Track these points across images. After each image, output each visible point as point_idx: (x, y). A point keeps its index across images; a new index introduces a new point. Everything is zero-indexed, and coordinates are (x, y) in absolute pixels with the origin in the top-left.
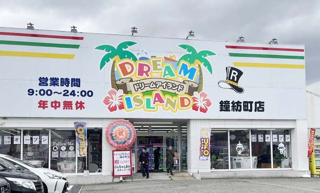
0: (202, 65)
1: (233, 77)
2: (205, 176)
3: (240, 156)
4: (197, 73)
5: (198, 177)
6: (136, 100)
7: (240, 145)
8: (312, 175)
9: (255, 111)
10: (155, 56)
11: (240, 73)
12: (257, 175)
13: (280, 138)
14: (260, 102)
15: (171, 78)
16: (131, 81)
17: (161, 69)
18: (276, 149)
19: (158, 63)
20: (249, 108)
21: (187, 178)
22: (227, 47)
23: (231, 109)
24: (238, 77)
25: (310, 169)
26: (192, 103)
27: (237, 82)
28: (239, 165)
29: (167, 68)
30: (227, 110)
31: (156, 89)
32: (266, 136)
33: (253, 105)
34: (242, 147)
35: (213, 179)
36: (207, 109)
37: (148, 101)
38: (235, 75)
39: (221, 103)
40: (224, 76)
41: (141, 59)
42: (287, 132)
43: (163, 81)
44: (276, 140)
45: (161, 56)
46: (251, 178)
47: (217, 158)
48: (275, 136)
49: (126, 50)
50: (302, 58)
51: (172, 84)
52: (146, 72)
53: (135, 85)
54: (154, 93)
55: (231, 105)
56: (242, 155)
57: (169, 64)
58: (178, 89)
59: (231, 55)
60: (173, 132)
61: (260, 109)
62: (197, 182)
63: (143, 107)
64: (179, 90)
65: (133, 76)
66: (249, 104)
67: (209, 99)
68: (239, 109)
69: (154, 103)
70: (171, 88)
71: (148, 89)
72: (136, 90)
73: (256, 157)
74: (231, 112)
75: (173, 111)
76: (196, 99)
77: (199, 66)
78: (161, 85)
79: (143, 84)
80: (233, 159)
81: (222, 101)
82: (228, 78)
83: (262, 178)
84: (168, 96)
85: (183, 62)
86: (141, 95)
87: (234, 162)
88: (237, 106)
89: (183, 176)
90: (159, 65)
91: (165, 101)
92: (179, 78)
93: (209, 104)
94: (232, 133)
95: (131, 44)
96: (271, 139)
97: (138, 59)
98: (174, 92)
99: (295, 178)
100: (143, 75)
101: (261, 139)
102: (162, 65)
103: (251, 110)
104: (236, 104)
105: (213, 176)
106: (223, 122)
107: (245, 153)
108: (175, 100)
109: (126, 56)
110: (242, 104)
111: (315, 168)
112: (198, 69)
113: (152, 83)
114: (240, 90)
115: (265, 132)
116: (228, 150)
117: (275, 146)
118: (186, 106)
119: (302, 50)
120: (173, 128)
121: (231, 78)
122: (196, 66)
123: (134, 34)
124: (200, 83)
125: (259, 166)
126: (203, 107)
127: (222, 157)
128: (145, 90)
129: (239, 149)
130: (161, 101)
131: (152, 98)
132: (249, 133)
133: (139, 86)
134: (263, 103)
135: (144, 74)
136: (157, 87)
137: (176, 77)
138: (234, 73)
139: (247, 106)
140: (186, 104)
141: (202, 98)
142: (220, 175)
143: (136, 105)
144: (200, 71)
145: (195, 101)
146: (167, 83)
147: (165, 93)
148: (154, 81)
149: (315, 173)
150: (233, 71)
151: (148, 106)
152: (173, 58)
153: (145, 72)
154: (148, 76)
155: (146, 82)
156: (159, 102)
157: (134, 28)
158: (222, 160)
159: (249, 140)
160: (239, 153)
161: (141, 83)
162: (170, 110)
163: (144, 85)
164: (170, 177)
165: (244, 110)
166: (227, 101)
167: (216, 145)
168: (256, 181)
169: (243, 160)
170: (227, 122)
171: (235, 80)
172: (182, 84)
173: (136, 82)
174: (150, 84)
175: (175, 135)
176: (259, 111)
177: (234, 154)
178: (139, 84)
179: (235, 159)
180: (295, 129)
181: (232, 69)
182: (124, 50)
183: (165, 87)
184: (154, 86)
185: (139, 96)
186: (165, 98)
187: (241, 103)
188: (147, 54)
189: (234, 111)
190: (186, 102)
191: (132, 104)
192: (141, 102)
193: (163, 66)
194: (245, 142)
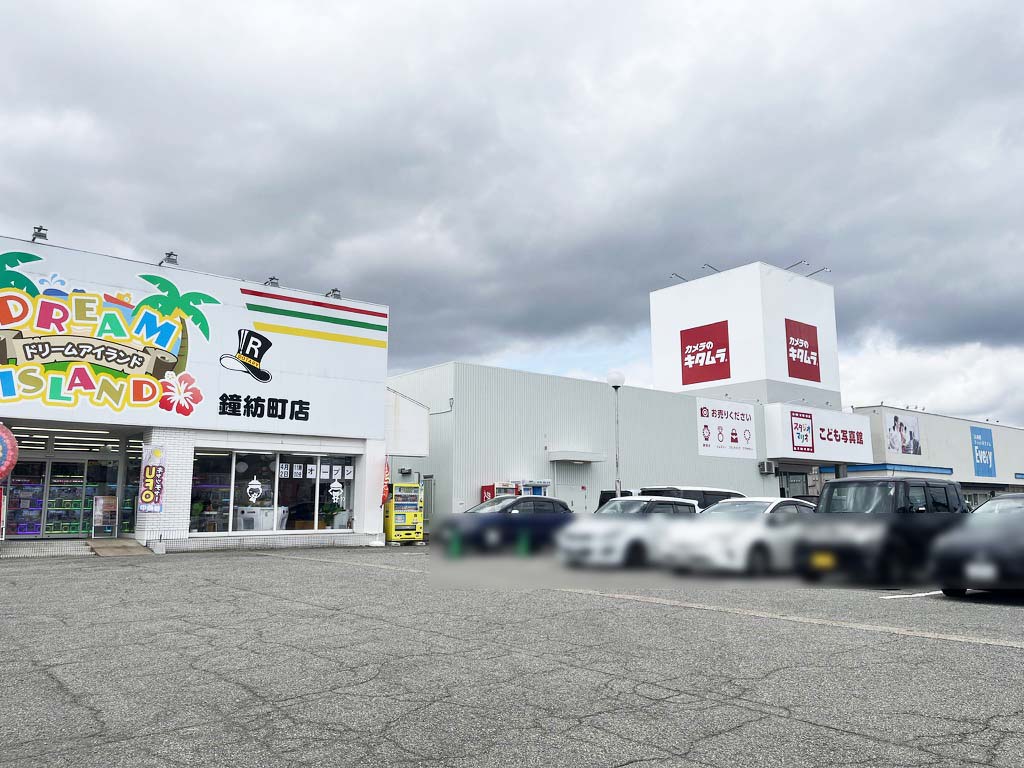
0: (188, 320)
2: (175, 546)
3: (254, 505)
4: (177, 334)
5: (160, 549)
6: (23, 377)
7: (255, 484)
8: (388, 541)
9: (291, 418)
10: (83, 291)
11: (266, 344)
12: (284, 543)
13: (334, 473)
14: (300, 403)
16: (19, 336)
17: (95, 319)
18: (325, 493)
19: (88, 305)
20: (279, 413)
21: (137, 552)
22: (244, 291)
23: (242, 413)
25: (386, 530)
26: (160, 394)
28: (250, 524)
29: (109, 318)
30: (235, 412)
31: (78, 359)
32: (309, 467)
33: (288, 406)
34: (259, 487)
35: (192, 552)
36: (191, 409)
37: (56, 383)
38: (255, 347)
39: (224, 398)
40: (234, 346)
41: (48, 292)
42: (349, 460)
44: (326, 476)
45: (96, 292)
46: (272, 549)
47: (205, 509)
48: (326, 468)
49: (15, 269)
50: (383, 328)
52: (58, 323)
53: (27, 348)
54: (72, 368)
55: (243, 403)
56: (259, 503)
57: (115, 311)
58: (130, 361)
59: (251, 307)
60: (105, 451)
61: (300, 415)
62: (159, 558)
63: (43, 395)
64: (132, 365)
66: (280, 405)
68: (259, 412)
69: (70, 388)
70: (115, 360)
71: (59, 357)
73: (286, 509)
74: (243, 418)
76: (169, 387)
77: (183, 321)
78: (91, 352)
79: (47, 345)
80: (239, 512)
81: (224, 395)
82: (242, 350)
83: (295, 548)
84: (103, 376)
85: (146, 309)
86: (39, 369)
87: (241, 519)
88: (255, 407)
89: (125, 547)
90: (92, 309)
91: (98, 386)
92: (134, 341)
93: (197, 397)
94: (240, 458)
95: (27, 258)
96: (318, 473)
97: (41, 291)
98: (120, 368)
99: (356, 547)
100: (49, 328)
101: (298, 472)
102: (98, 312)
103: (282, 416)
104: (253, 403)
105: (193, 545)
106: (224, 437)
107: (264, 500)
108: (122, 386)
109: (13, 283)
110: (266, 404)
111: (394, 528)
112: (178, 328)
113: (70, 346)
114: (263, 376)
115: (307, 460)
116: (229, 493)
117: (325, 486)
118: (147, 399)
119: (385, 316)
120: (106, 443)
121: (248, 352)
122: (174, 320)
123: (37, 240)
124: (182, 354)
125: (290, 526)
126: (184, 403)
127: (215, 508)
129: (253, 491)
130: (88, 385)
131: (66, 378)
132: (275, 460)
133: (37, 348)
134: (308, 403)
135: (53, 325)
136: (82, 355)
137: (128, 337)
138: (255, 343)
139: (275, 408)
140: (145, 396)
141: (184, 386)
142: (210, 545)
143: (24, 391)
144: (184, 331)
146: (106, 348)
147: (98, 369)
148: (76, 341)
149: (394, 538)
150: (253, 339)
151: (55, 392)
152: (126, 300)
153: (55, 321)
154: (61, 329)
155: (54, 342)
156: (82, 388)
157: (40, 229)
158: (215, 513)
159: (274, 473)
160: (253, 499)
161: (43, 344)
162: (107, 405)
163: (50, 347)
164: (92, 550)
165: (269, 415)
166: (235, 396)
167: (203, 482)
168: (283, 555)
169: (259, 513)
170: (232, 438)
172: (140, 354)
173: (30, 341)
174: (65, 347)
175: (111, 458)
176: (298, 418)
177: (242, 500)
178: (37, 344)
179: (243, 512)
180: (363, 458)
181: (251, 334)
182: (8, 268)
184: (75, 352)
185: (34, 371)
186: (97, 380)
187: (264, 401)
188: (63, 283)
189: (248, 415)
190: (147, 391)
191: (16, 388)
192: (38, 383)
193: (99, 313)
194: (267, 477)
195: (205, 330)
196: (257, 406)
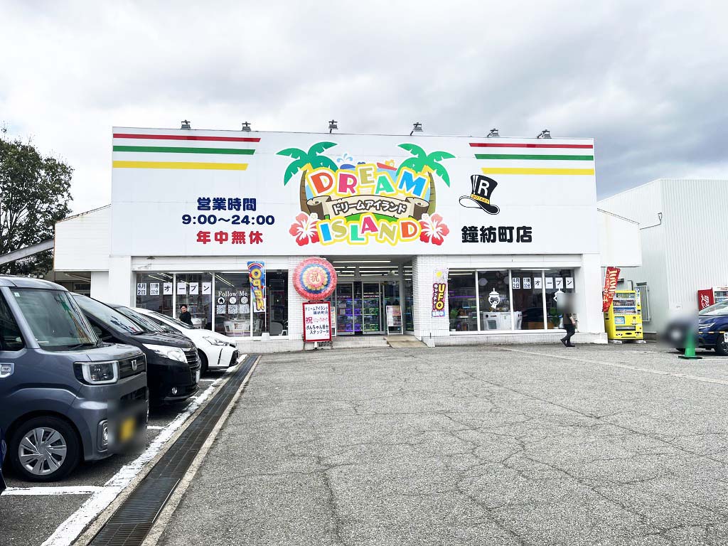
0: (434, 173)
1: (483, 190)
2: (442, 342)
3: (494, 311)
4: (427, 185)
5: (431, 343)
6: (335, 228)
7: (494, 294)
8: (610, 339)
9: (518, 241)
10: (364, 163)
11: (493, 184)
12: (521, 341)
13: (557, 283)
14: (524, 228)
15: (387, 194)
16: (329, 200)
17: (373, 182)
18: (550, 300)
19: (368, 172)
20: (508, 237)
21: (415, 345)
22: (472, 145)
23: (479, 240)
24: (490, 190)
25: (607, 330)
26: (419, 231)
27: (488, 197)
28: (493, 325)
29: (382, 180)
30: (474, 240)
31: (365, 211)
32: (536, 279)
33: (515, 232)
34: (498, 296)
35: (454, 346)
36: (442, 240)
37: (354, 229)
38: (485, 188)
39: (464, 229)
40: (468, 188)
41: (344, 167)
42: (567, 273)
43: (376, 199)
44: (551, 286)
45: (372, 162)
46: (512, 345)
47: (459, 314)
48: (550, 280)
49: (322, 154)
50: (590, 158)
51: (390, 203)
52: (351, 187)
53: (335, 206)
54: (363, 217)
55: (479, 233)
56: (498, 309)
57: (385, 173)
58: (398, 210)
59: (478, 156)
60: (391, 275)
61: (525, 238)
62: (429, 351)
63: (347, 237)
64: (399, 212)
65: (331, 192)
66: (508, 231)
67: (446, 224)
68: (492, 238)
69: (363, 232)
70: (388, 209)
71: (353, 211)
72: (337, 213)
73: (520, 313)
74: (480, 244)
75: (391, 244)
76: (425, 225)
77: (430, 175)
78: (373, 206)
79: (346, 204)
80: (484, 316)
81: (465, 227)
82: (475, 192)
83: (531, 345)
84: (383, 221)
85: (405, 169)
86: (344, 220)
87: (486, 321)
88: (488, 234)
89: (407, 341)
90: (370, 175)
91: (379, 228)
92: (399, 194)
93: (445, 231)
94: (481, 275)
95: (328, 145)
96: (543, 284)
97: (339, 167)
98: (391, 214)
99: (582, 344)
100: (346, 191)
101: (527, 284)
102: (375, 175)
103: (511, 240)
104: (487, 232)
105: (453, 341)
106: (468, 259)
107: (503, 306)
108: (394, 227)
109: (322, 164)
110: (497, 232)
111: (614, 329)
112: (428, 180)
113: (360, 202)
114: (493, 210)
115: (532, 274)
116: (475, 301)
117: (550, 295)
118: (411, 236)
119: (590, 147)
120: (391, 269)
121: (479, 192)
122: (424, 175)
123: (334, 131)
124: (432, 201)
125: (524, 327)
126: (436, 236)
127: (467, 312)
128: (349, 213)
129: (493, 300)
130: (373, 228)
131: (360, 224)
132: (508, 275)
133: (340, 207)
134: (530, 228)
135: (348, 190)
136: (368, 208)
137: (395, 191)
138: (484, 185)
139: (504, 234)
140: (410, 233)
141: (435, 224)
142: (464, 341)
143: (336, 236)
144: (432, 182)
145: (423, 227)
146: (382, 201)
147: (378, 216)
148: (363, 199)
149: (615, 337)
150: (482, 181)
151: (355, 237)
152: (391, 165)
153: (349, 186)
154: (353, 191)
155: (350, 201)
156: (370, 231)
157: (333, 122)
158: (467, 317)
159: (508, 286)
160: (494, 306)
161: (344, 203)
162: (386, 242)
163: (348, 205)
164: (388, 343)
165: (500, 240)
166: (473, 227)
167: (456, 294)
168: (523, 350)
169: (499, 317)
170: (473, 259)
171: (486, 194)
172: (404, 203)
173: (336, 202)
174: (357, 204)
175: (394, 280)
176: (523, 241)
177: (486, 307)
178: (340, 204)
179: (487, 316)
180: (581, 269)
181: (481, 177)
182: (318, 154)
183: (378, 208)
184: (363, 207)
185: (341, 222)
186: (379, 224)
187: (495, 229)
188: (351, 159)
189: (484, 242)
190: (411, 229)
191: (331, 234)
193: (375, 177)
194: (504, 289)
195: (446, 179)
196: (490, 233)
